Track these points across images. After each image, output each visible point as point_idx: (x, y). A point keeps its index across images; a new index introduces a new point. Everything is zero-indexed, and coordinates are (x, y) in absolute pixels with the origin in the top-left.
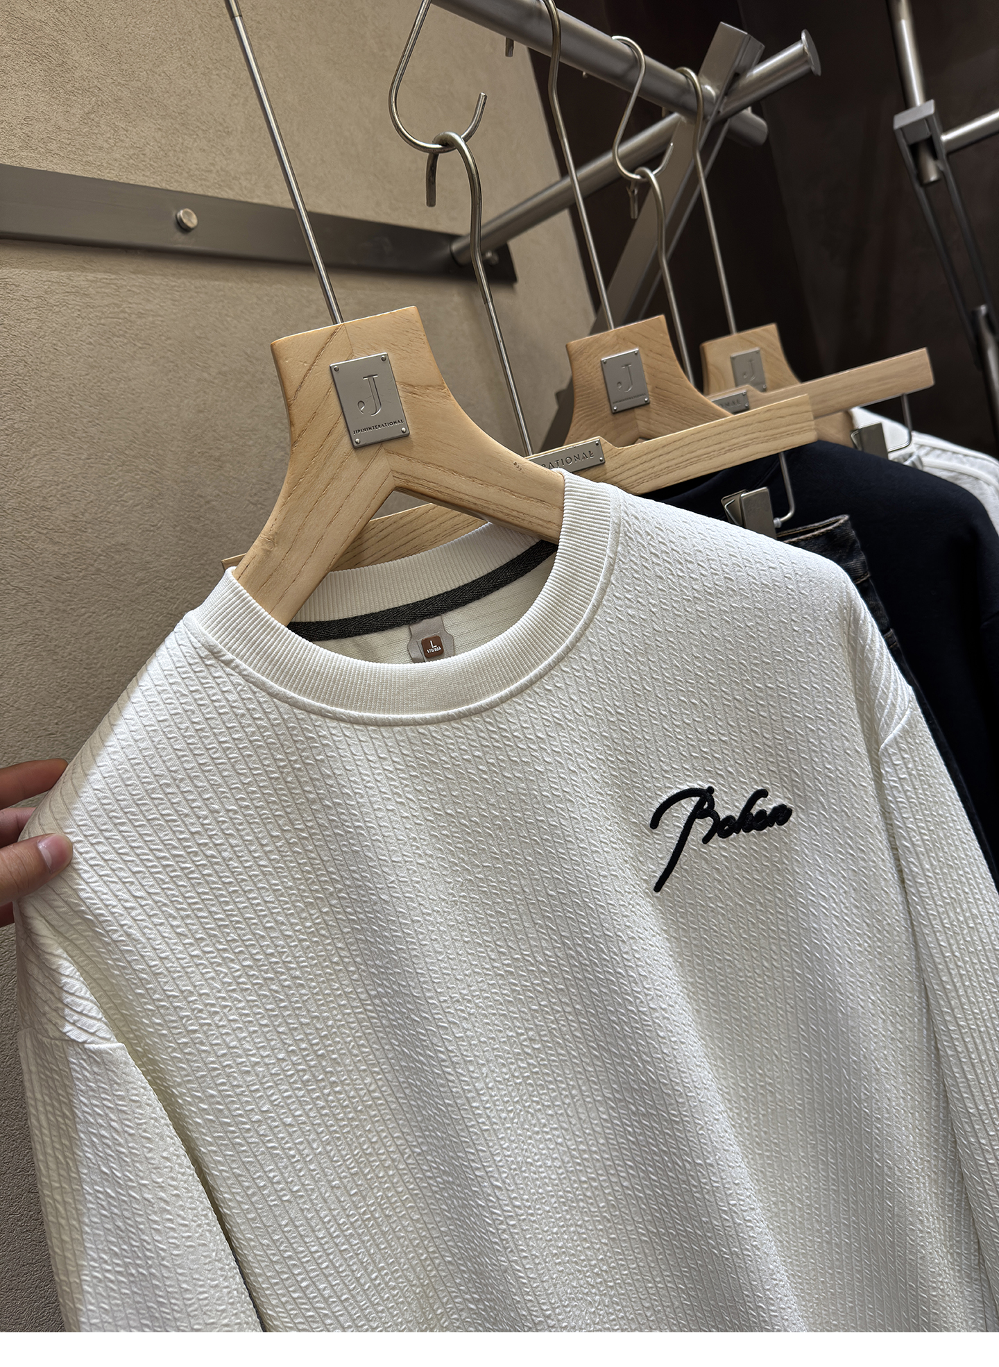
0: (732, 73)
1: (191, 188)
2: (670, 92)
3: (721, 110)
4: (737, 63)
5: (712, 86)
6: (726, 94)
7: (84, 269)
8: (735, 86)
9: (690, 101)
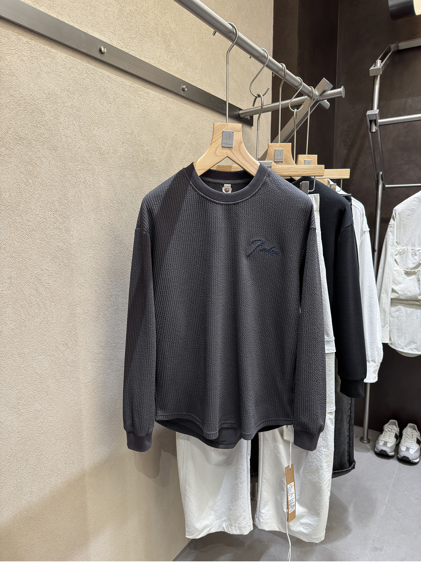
0: (323, 91)
1: (186, 81)
2: (307, 92)
3: (318, 99)
4: (325, 88)
5: (318, 92)
6: (320, 95)
7: (162, 94)
8: (323, 94)
9: (311, 95)
